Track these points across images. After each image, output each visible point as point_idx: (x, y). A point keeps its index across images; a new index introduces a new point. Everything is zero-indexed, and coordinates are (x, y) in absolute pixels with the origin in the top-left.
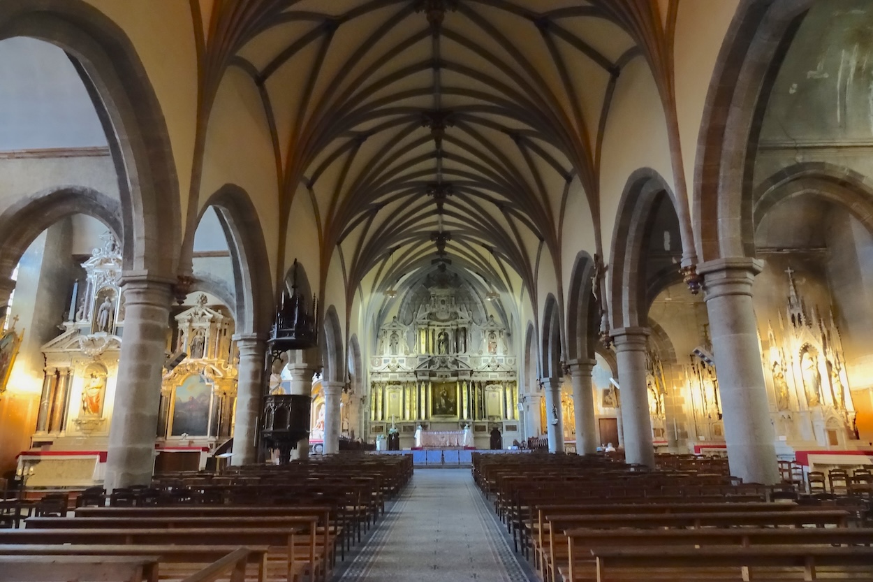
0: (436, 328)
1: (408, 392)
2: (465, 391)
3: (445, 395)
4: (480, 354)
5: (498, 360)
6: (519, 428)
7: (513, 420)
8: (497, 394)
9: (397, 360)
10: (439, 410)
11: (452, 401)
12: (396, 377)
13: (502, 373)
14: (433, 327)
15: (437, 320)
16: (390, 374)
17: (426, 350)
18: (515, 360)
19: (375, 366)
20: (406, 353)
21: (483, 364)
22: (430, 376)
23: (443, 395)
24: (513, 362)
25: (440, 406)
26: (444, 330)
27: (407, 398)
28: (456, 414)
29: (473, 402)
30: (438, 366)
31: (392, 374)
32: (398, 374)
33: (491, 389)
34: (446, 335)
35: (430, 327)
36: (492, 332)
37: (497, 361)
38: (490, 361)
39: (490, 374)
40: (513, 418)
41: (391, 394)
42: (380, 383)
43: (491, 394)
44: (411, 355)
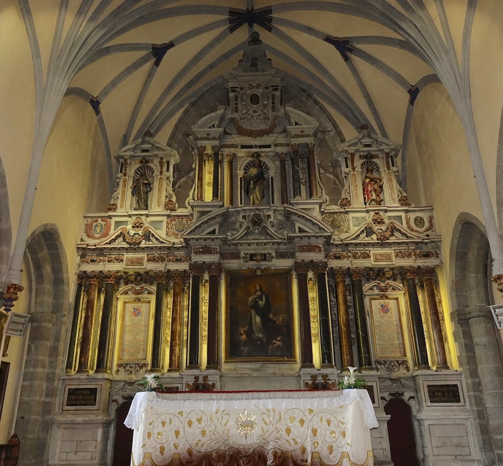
0: (241, 153)
1: (169, 300)
2: (313, 294)
3: (262, 303)
4: (342, 206)
5: (390, 218)
6: (465, 392)
7: (445, 372)
8: (392, 304)
9: (146, 221)
10: (246, 343)
11: (280, 319)
12: (139, 262)
13: (403, 248)
14: (233, 150)
15: (242, 132)
16: (127, 256)
17: (215, 194)
18: (431, 218)
19: (93, 238)
20: (169, 206)
21: (354, 230)
22: (223, 256)
23: (255, 306)
24: (427, 224)
25: (250, 332)
26: (258, 155)
27: (168, 315)
28: (292, 355)
29: (336, 323)
30: (242, 231)
31: (131, 255)
32: (144, 255)
33: (376, 291)
34: (262, 168)
35: (226, 151)
36: (368, 158)
37: (387, 221)
38: (370, 220)
39: (373, 251)
40: (444, 364)
41: (130, 307)
42: (102, 277)
43: (376, 304)
44: (180, 211)
